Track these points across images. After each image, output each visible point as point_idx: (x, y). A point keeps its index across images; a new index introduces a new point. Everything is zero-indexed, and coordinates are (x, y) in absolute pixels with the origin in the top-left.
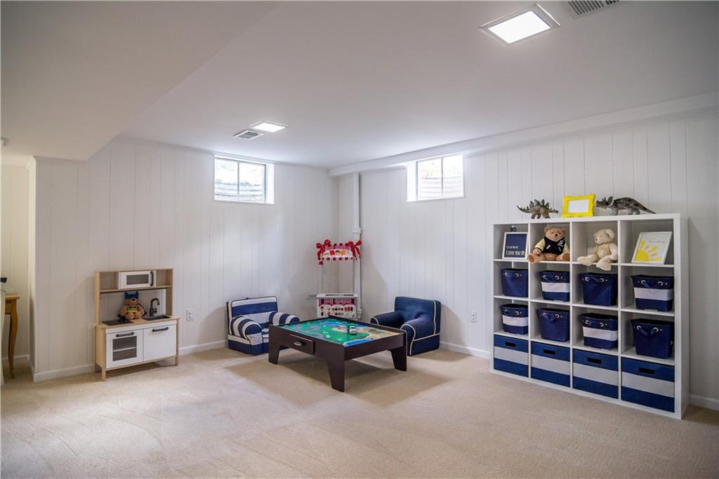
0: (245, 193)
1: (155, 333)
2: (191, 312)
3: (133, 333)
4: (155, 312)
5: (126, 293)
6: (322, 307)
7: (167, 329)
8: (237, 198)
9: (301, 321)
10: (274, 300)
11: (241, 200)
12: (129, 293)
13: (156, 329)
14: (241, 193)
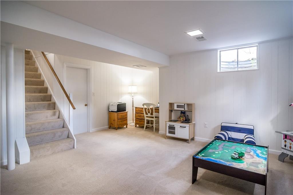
0: (242, 66)
1: (181, 127)
2: (206, 124)
3: (174, 126)
4: (189, 120)
5: (181, 112)
6: (285, 141)
7: (185, 127)
8: (237, 69)
9: (256, 145)
10: (252, 128)
11: (239, 69)
12: (182, 111)
13: (181, 126)
14: (239, 66)
